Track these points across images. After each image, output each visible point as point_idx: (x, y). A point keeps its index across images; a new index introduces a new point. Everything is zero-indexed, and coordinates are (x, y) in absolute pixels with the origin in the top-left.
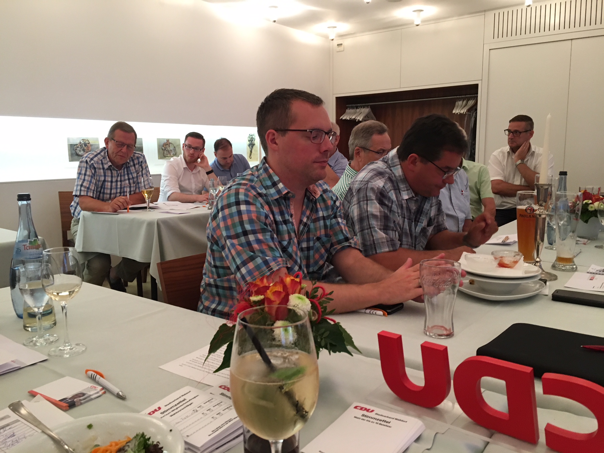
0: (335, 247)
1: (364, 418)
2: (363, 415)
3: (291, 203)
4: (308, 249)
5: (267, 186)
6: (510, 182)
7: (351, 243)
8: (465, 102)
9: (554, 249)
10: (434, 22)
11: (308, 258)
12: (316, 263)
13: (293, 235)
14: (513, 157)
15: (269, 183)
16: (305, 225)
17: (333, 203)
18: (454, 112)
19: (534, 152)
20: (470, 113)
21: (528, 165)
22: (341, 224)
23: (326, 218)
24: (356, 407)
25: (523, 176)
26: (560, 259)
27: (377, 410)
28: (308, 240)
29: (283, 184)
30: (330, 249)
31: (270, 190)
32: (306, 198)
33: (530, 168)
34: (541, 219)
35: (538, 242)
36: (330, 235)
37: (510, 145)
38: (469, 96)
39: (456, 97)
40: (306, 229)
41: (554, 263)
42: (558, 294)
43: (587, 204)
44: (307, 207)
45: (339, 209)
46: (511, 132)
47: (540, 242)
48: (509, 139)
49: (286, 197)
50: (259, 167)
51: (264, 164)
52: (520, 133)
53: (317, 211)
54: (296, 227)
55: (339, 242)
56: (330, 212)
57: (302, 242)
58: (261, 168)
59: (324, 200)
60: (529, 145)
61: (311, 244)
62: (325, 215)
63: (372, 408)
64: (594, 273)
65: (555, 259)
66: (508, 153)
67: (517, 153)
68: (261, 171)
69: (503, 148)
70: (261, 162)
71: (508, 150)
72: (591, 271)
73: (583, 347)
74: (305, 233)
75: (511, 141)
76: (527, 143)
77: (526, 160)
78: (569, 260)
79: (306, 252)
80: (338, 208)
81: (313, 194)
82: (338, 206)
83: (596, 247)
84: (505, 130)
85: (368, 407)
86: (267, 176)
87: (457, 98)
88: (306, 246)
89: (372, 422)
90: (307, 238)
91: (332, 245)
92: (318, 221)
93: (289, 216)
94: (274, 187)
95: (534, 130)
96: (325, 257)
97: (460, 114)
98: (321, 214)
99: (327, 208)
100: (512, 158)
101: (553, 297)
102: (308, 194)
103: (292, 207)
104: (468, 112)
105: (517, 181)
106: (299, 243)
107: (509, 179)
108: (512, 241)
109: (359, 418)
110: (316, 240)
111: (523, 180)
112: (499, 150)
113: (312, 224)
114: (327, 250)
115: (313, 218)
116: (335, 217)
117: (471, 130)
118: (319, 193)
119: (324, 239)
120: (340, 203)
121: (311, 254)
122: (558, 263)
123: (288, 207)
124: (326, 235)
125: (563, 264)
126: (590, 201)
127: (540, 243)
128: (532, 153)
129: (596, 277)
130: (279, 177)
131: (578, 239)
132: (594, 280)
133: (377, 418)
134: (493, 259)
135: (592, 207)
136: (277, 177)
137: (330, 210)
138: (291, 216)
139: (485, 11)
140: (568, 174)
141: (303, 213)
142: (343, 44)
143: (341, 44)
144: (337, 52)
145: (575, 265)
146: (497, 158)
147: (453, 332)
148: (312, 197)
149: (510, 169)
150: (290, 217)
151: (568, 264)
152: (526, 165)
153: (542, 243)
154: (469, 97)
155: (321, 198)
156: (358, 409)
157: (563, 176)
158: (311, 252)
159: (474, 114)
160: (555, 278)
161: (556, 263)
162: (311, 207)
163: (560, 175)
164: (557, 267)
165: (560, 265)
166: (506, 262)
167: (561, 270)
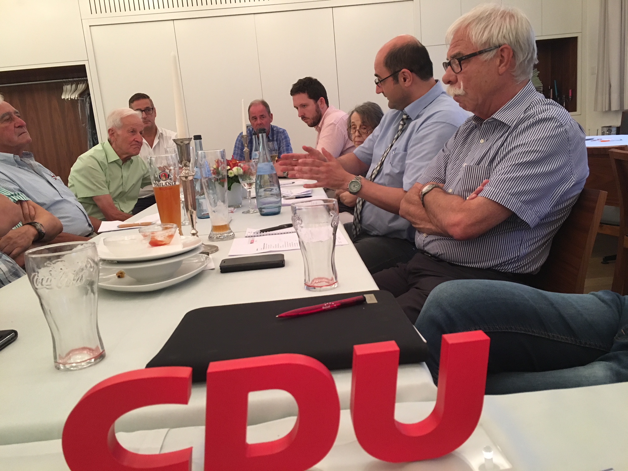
18: (63, 97)
20: (82, 99)
26: (216, 228)
34: (189, 182)
38: (77, 79)
39: (62, 80)
42: (225, 264)
47: (192, 210)
64: (252, 236)
65: (211, 229)
72: (249, 235)
73: (279, 317)
78: (225, 227)
87: (64, 82)
97: (72, 100)
101: (221, 269)
104: (80, 97)
125: (219, 233)
126: (229, 167)
129: (255, 240)
135: (231, 173)
145: (231, 232)
151: (225, 232)
157: (198, 141)
159: (88, 100)
160: (216, 249)
161: (212, 233)
163: (194, 139)
164: (215, 237)
165: (217, 235)
166: (159, 239)
167: (219, 239)
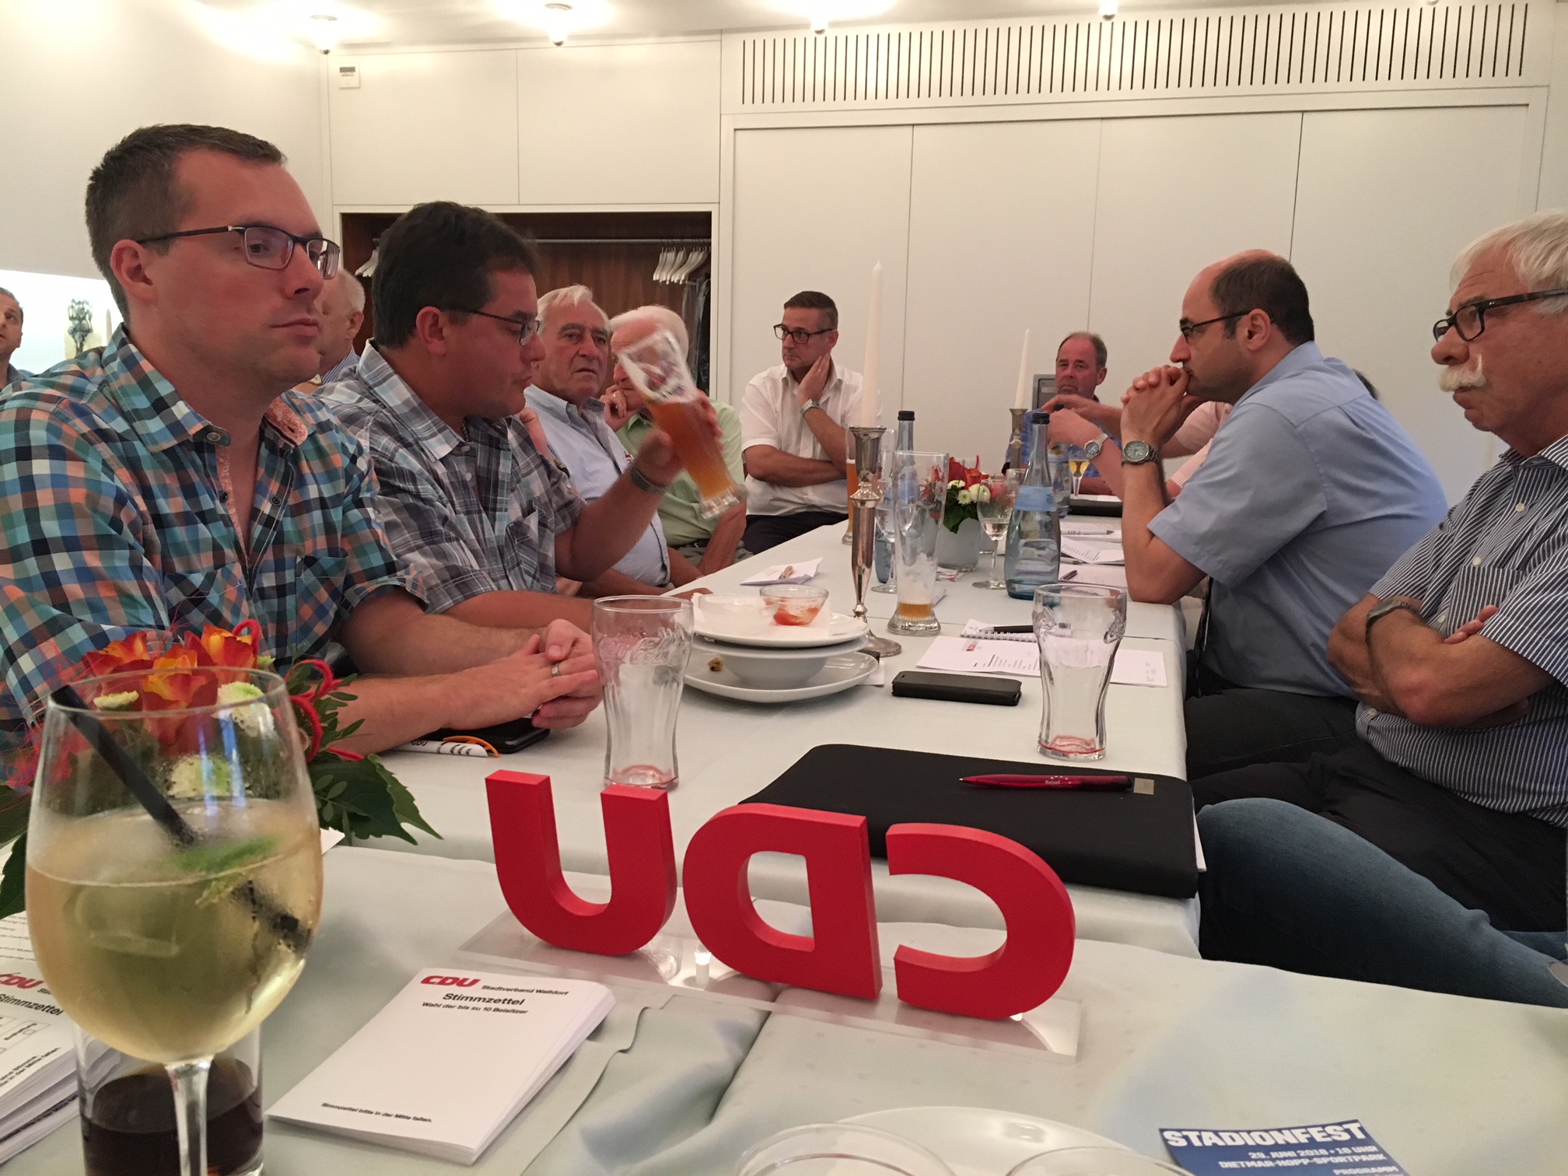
0: (358, 586)
1: (450, 1002)
2: (449, 996)
3: (221, 460)
4: (281, 590)
5: (136, 411)
6: (791, 451)
7: (404, 580)
8: (681, 255)
9: (891, 591)
10: (598, 42)
11: (280, 618)
12: (305, 629)
13: (230, 553)
14: (796, 392)
15: (142, 402)
16: (269, 521)
17: (348, 461)
18: (656, 277)
19: (840, 381)
20: (693, 284)
21: (828, 414)
22: (374, 525)
23: (329, 504)
24: (427, 981)
25: (819, 438)
26: (905, 609)
27: (485, 978)
28: (280, 566)
29: (189, 403)
30: (345, 590)
31: (147, 422)
32: (263, 444)
33: (833, 418)
34: (866, 512)
35: (860, 567)
36: (343, 550)
37: (788, 362)
38: (690, 240)
39: (659, 240)
40: (272, 534)
41: (893, 618)
42: (904, 681)
43: (955, 490)
44: (271, 472)
45: (367, 479)
46: (789, 333)
47: (864, 567)
48: (784, 348)
49: (203, 442)
50: (106, 354)
51: (123, 343)
52: (808, 335)
53: (302, 483)
54: (239, 531)
55: (371, 574)
56: (342, 487)
57: (261, 572)
58: (113, 358)
59: (321, 453)
60: (828, 364)
61: (289, 576)
62: (326, 495)
63: (471, 975)
64: (974, 637)
65: (895, 608)
66: (785, 380)
67: (803, 382)
68: (115, 365)
69: (773, 368)
70: (114, 337)
71: (785, 375)
72: (968, 633)
73: (963, 781)
74: (270, 546)
75: (789, 354)
76: (824, 360)
77: (823, 400)
78: (924, 610)
79: (275, 601)
80: (362, 477)
81: (288, 434)
82: (362, 473)
83: (975, 585)
84: (775, 327)
85: (461, 974)
86: (134, 382)
87: (663, 244)
88: (274, 585)
89: (473, 1009)
90: (275, 561)
91: (349, 581)
92: (308, 512)
93: (213, 499)
94: (158, 413)
95: (839, 329)
96: (332, 614)
97: (672, 283)
98: (313, 492)
99: (331, 475)
100: (793, 395)
101: (894, 687)
102: (269, 433)
103: (224, 472)
104: (689, 280)
105: (807, 449)
106: (250, 575)
107: (788, 446)
108: (801, 575)
109: (437, 1005)
110: (304, 566)
111: (819, 447)
112: (764, 374)
113: (289, 519)
114: (335, 594)
115: (291, 501)
116: (359, 504)
117: (696, 325)
118: (304, 431)
119: (327, 561)
120: (369, 463)
121: (288, 607)
122: (901, 617)
123: (210, 471)
124: (332, 551)
125: (910, 619)
126: (962, 484)
127: (864, 570)
128: (836, 385)
129: (978, 645)
130: (175, 387)
131: (940, 569)
132: (975, 649)
133: (487, 997)
134: (763, 604)
135: (964, 497)
136: (168, 384)
137: (342, 481)
138: (223, 498)
139: (721, 32)
140: (915, 416)
141: (258, 489)
142: (357, 69)
143: (352, 70)
144: (342, 89)
145: (935, 620)
146: (761, 394)
147: (677, 777)
148: (285, 441)
149: (789, 422)
150: (218, 502)
151: (922, 619)
152: (825, 413)
153: (867, 570)
154: (689, 243)
155: (310, 447)
156: (433, 983)
157: (906, 423)
158: (290, 600)
159: (704, 287)
160: (897, 650)
161: (896, 617)
162: (282, 470)
163: (899, 419)
164: (900, 626)
165: (905, 622)
166: (793, 612)
167: (908, 632)
